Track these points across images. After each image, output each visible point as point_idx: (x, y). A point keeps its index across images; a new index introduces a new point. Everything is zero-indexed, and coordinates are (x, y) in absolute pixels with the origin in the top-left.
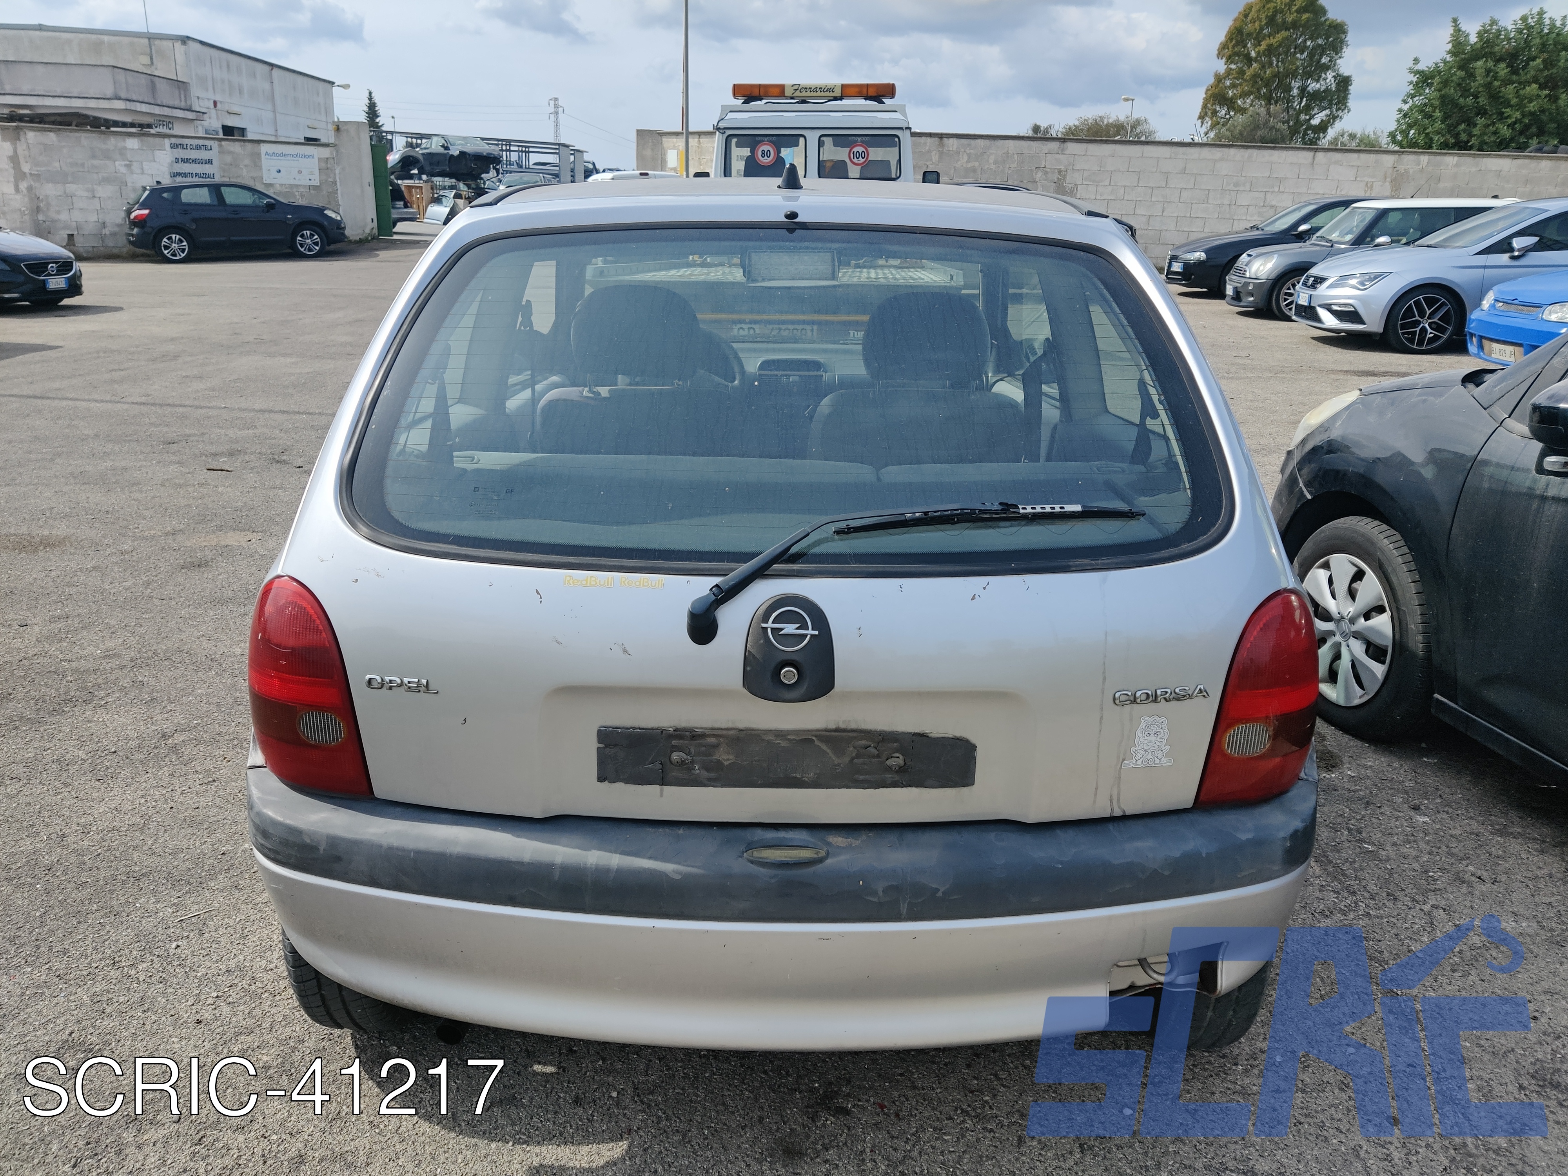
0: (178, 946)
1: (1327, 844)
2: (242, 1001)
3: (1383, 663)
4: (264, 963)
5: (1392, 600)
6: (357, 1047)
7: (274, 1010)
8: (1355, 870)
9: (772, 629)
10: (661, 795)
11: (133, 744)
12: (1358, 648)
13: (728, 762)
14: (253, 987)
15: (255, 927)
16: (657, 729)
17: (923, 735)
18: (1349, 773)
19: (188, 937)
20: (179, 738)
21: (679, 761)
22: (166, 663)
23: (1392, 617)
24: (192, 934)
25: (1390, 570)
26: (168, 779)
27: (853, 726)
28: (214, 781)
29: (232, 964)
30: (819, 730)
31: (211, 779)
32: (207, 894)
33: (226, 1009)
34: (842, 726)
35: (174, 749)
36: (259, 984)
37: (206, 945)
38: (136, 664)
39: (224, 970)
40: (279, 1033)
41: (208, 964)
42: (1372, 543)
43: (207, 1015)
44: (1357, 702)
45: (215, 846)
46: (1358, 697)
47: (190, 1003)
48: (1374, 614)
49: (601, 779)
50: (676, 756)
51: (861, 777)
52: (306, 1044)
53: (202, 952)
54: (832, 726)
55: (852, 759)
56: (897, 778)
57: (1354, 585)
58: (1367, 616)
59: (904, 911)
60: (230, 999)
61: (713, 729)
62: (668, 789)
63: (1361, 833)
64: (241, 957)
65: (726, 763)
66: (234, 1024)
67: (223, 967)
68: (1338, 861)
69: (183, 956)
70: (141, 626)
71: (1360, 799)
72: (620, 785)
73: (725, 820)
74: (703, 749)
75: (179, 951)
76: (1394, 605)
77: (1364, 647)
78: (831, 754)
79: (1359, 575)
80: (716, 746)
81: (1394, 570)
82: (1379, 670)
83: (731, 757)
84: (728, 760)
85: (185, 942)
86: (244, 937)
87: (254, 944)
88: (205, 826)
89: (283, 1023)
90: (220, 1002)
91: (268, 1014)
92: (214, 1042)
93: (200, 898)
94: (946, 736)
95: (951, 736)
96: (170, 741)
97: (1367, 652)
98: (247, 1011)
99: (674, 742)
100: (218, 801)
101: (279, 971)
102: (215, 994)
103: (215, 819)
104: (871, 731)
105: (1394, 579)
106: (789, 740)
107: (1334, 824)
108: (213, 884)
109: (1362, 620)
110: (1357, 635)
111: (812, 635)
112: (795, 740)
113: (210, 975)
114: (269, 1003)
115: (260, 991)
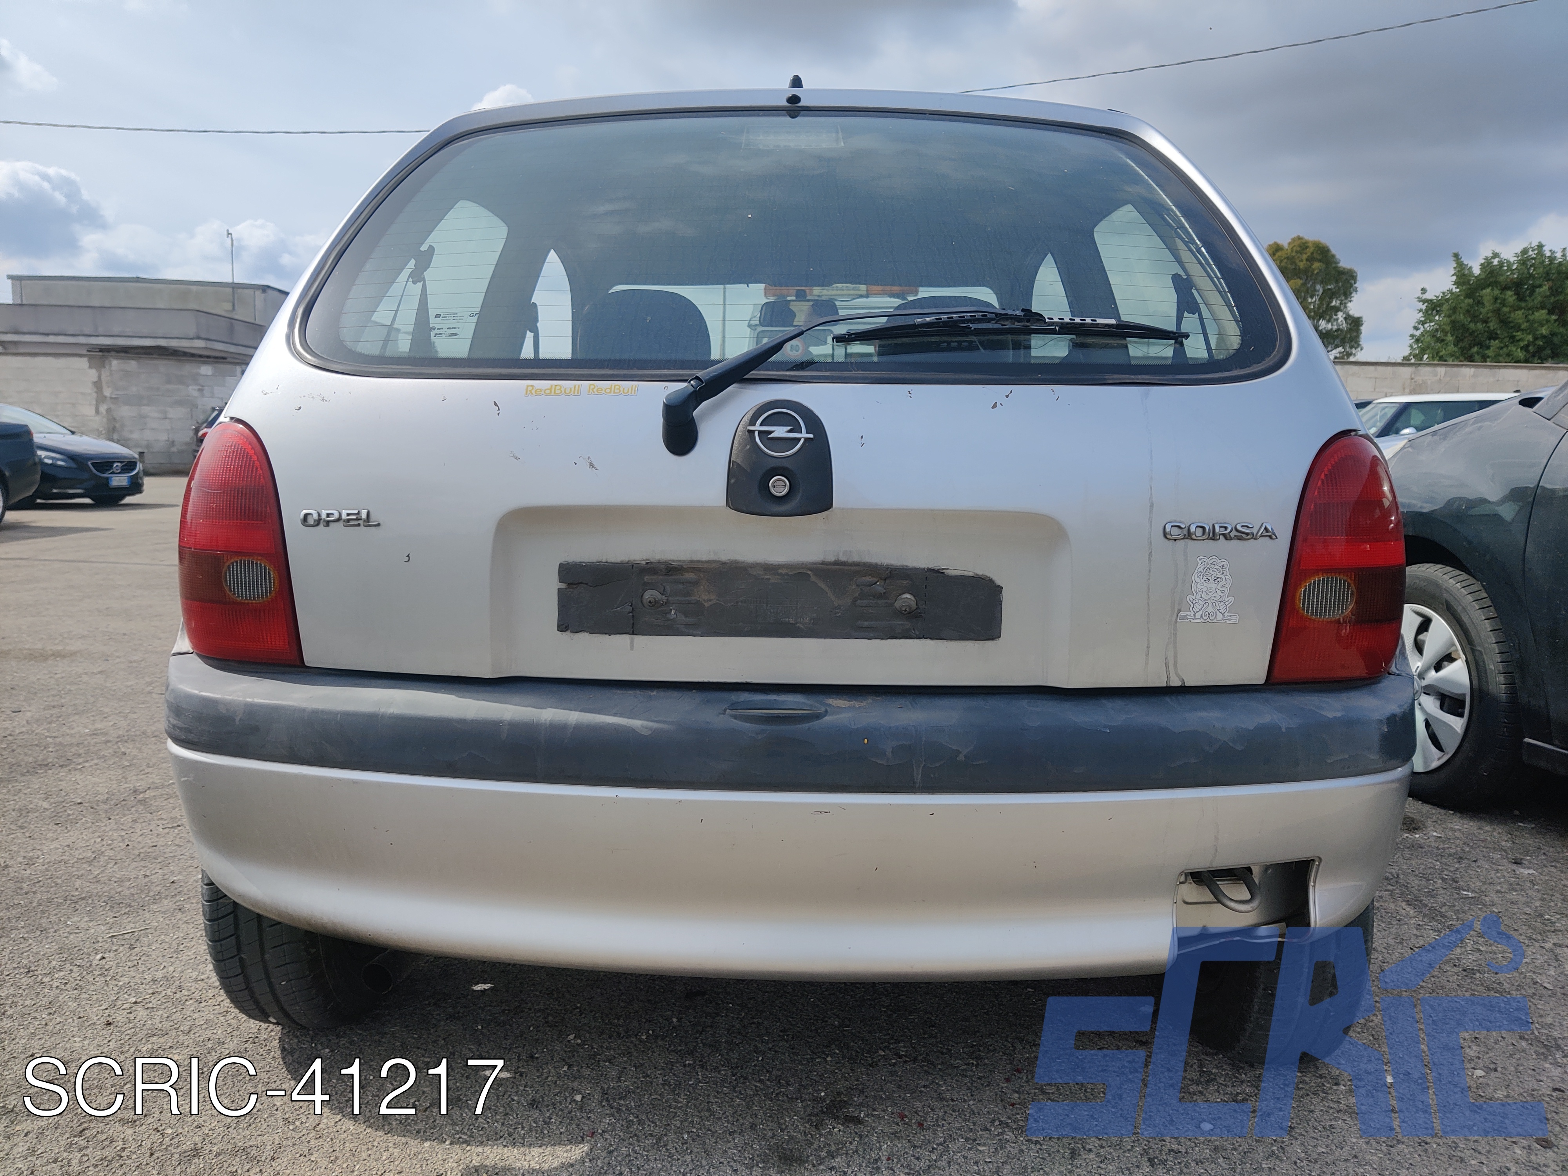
0: (104, 958)
1: (1419, 890)
2: (163, 1007)
3: (1461, 715)
4: (195, 974)
5: (1465, 643)
6: (283, 1050)
7: (196, 1015)
8: (1457, 912)
9: (760, 432)
10: (632, 648)
11: (100, 798)
12: (1430, 704)
13: (710, 603)
14: (178, 995)
15: (192, 943)
16: (628, 563)
17: (937, 572)
18: (1435, 834)
19: (116, 951)
20: (149, 794)
21: (652, 600)
22: (153, 739)
23: (1467, 661)
24: (121, 948)
25: (1459, 609)
26: (130, 824)
27: (856, 558)
28: (179, 826)
29: (159, 975)
30: (815, 564)
31: (176, 825)
32: (147, 915)
33: (141, 1013)
34: (843, 558)
35: (143, 802)
36: (185, 992)
37: (135, 958)
38: (121, 739)
39: (149, 980)
40: (197, 1035)
41: (132, 974)
42: (1437, 585)
43: (120, 1017)
44: (1435, 764)
45: (166, 877)
46: (1436, 759)
47: (103, 1007)
48: (1445, 663)
49: (563, 627)
50: (648, 595)
51: (866, 624)
52: (226, 1046)
53: (129, 964)
54: (831, 558)
55: (855, 600)
56: (908, 624)
57: (1421, 637)
58: (1438, 667)
59: (918, 777)
60: (150, 1005)
61: (691, 561)
62: (640, 640)
63: (1457, 882)
64: (171, 969)
65: (706, 604)
66: (148, 1026)
67: (149, 978)
68: (1434, 905)
69: (107, 967)
70: (135, 713)
71: (1450, 855)
72: (584, 637)
73: (706, 680)
74: (681, 586)
75: (104, 961)
76: (1468, 649)
77: (1438, 703)
78: (830, 594)
79: (1425, 625)
80: (696, 583)
81: (1464, 609)
82: (1458, 724)
83: (713, 597)
84: (710, 600)
85: (112, 954)
86: (177, 951)
87: (188, 958)
88: (159, 860)
89: (204, 1027)
90: (138, 1008)
91: (189, 1019)
92: (122, 1042)
93: (138, 918)
94: (966, 573)
95: (971, 574)
96: (142, 795)
97: (1442, 708)
98: (165, 1015)
99: (647, 578)
100: (177, 842)
101: (211, 981)
102: (134, 1000)
103: (172, 855)
104: (876, 564)
105: (1465, 619)
106: (781, 574)
107: (1424, 874)
108: (155, 907)
109: (1433, 672)
110: (1428, 690)
111: (806, 439)
112: (787, 574)
113: (132, 984)
114: (192, 1008)
115: (184, 999)
